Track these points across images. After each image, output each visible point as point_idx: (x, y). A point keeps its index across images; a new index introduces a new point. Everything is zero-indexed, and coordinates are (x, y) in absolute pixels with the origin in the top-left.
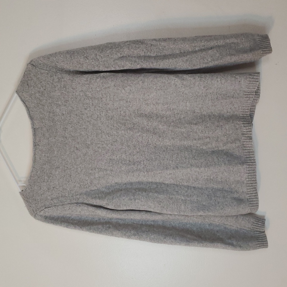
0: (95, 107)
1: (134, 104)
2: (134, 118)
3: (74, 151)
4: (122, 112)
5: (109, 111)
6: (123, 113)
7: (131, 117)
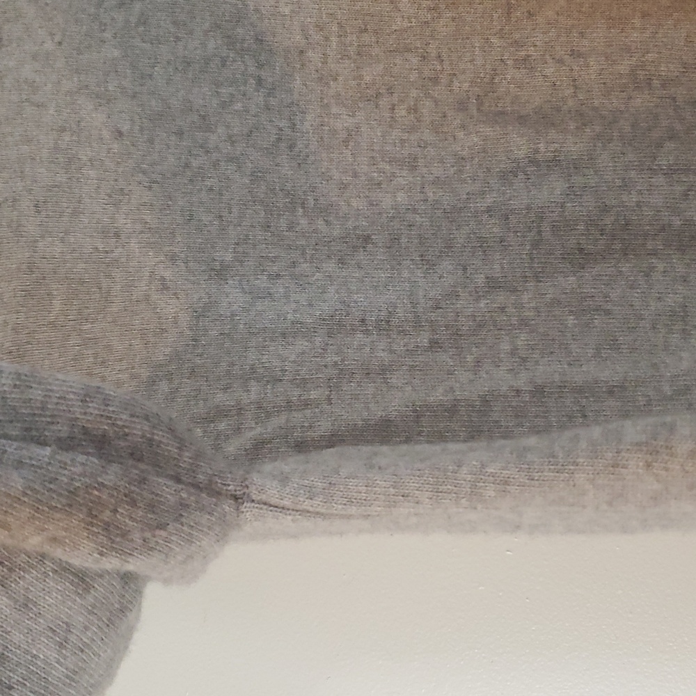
0: (269, 95)
1: (462, 66)
2: (461, 135)
3: (147, 298)
4: (401, 112)
5: (334, 110)
6: (404, 113)
7: (445, 129)
